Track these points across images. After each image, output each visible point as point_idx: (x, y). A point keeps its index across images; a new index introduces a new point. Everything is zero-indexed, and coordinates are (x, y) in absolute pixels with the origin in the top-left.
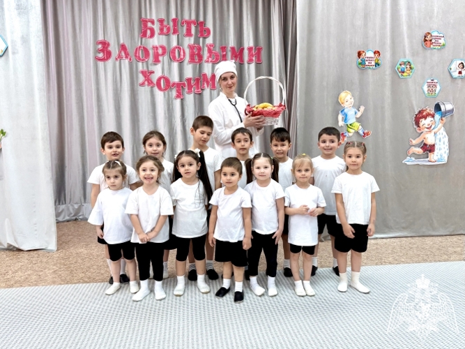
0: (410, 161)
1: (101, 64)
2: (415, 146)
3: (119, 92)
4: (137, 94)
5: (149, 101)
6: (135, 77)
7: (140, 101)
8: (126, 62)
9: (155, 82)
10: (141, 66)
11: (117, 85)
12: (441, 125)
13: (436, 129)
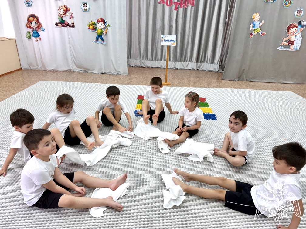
0: (281, 48)
12: (300, 32)
13: (297, 34)
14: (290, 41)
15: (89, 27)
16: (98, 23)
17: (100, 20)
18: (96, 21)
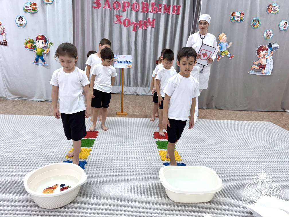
0: (252, 72)
1: (95, 10)
2: (256, 65)
3: (103, 26)
4: (113, 28)
5: (119, 31)
6: (112, 18)
7: (114, 31)
8: (108, 10)
9: (122, 22)
10: (116, 12)
11: (103, 22)
12: (270, 55)
13: (268, 57)
14: (261, 64)
15: (26, 46)
16: (38, 41)
17: (40, 37)
18: (34, 39)
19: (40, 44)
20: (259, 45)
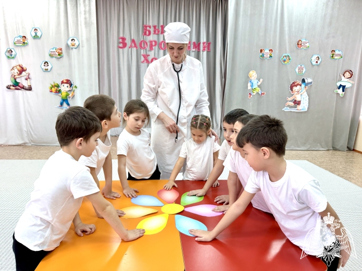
0: (286, 109)
1: (121, 50)
2: (290, 101)
3: (130, 66)
4: (140, 67)
6: (139, 58)
8: (134, 50)
9: (149, 61)
10: (142, 52)
11: (129, 62)
12: (304, 90)
13: (302, 93)
14: (295, 101)
15: (51, 90)
16: (63, 84)
17: (65, 81)
19: (65, 88)
20: (291, 81)
